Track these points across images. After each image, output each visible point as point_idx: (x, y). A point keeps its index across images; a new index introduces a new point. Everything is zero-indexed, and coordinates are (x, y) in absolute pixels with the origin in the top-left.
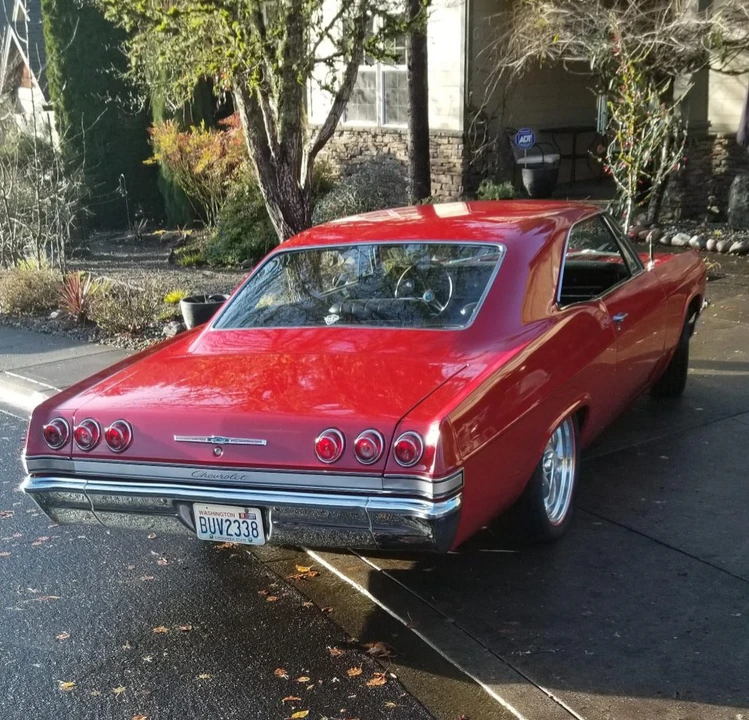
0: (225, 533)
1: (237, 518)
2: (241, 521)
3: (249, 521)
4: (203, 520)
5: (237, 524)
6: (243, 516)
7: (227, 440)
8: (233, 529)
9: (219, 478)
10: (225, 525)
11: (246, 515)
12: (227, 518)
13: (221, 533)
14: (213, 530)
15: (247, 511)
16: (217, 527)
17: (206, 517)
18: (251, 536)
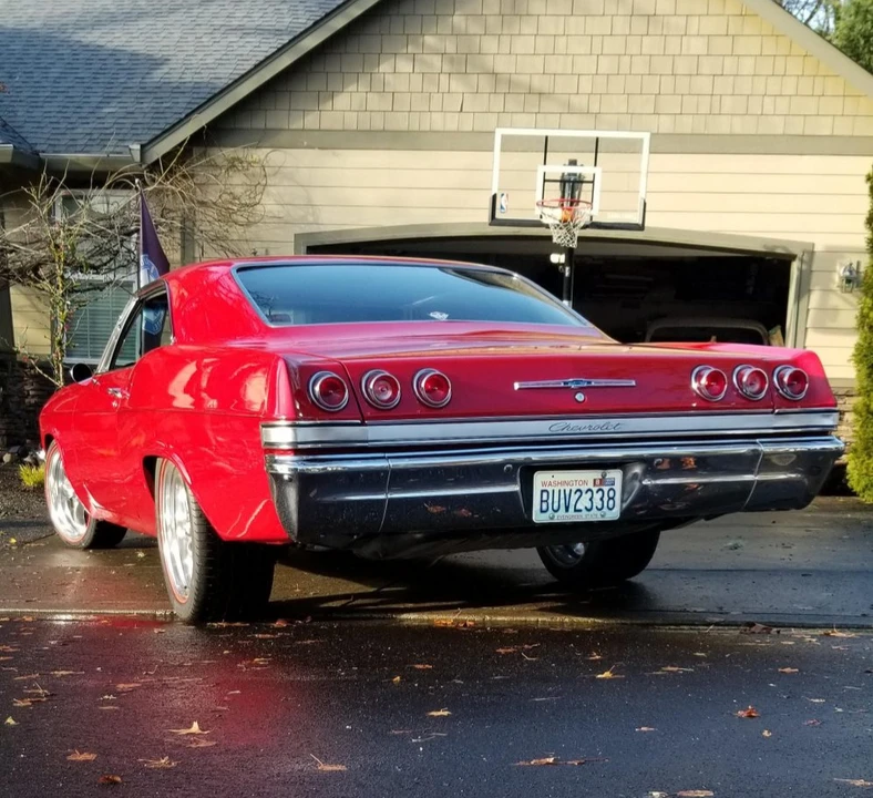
0: (571, 509)
1: (591, 486)
2: (595, 489)
3: (606, 489)
4: (545, 495)
5: (590, 493)
6: (598, 482)
7: (589, 383)
8: (584, 502)
9: (587, 430)
10: (574, 497)
11: (603, 481)
12: (578, 487)
13: (567, 509)
14: (556, 507)
15: (604, 477)
16: (562, 501)
17: (550, 489)
18: (605, 509)
